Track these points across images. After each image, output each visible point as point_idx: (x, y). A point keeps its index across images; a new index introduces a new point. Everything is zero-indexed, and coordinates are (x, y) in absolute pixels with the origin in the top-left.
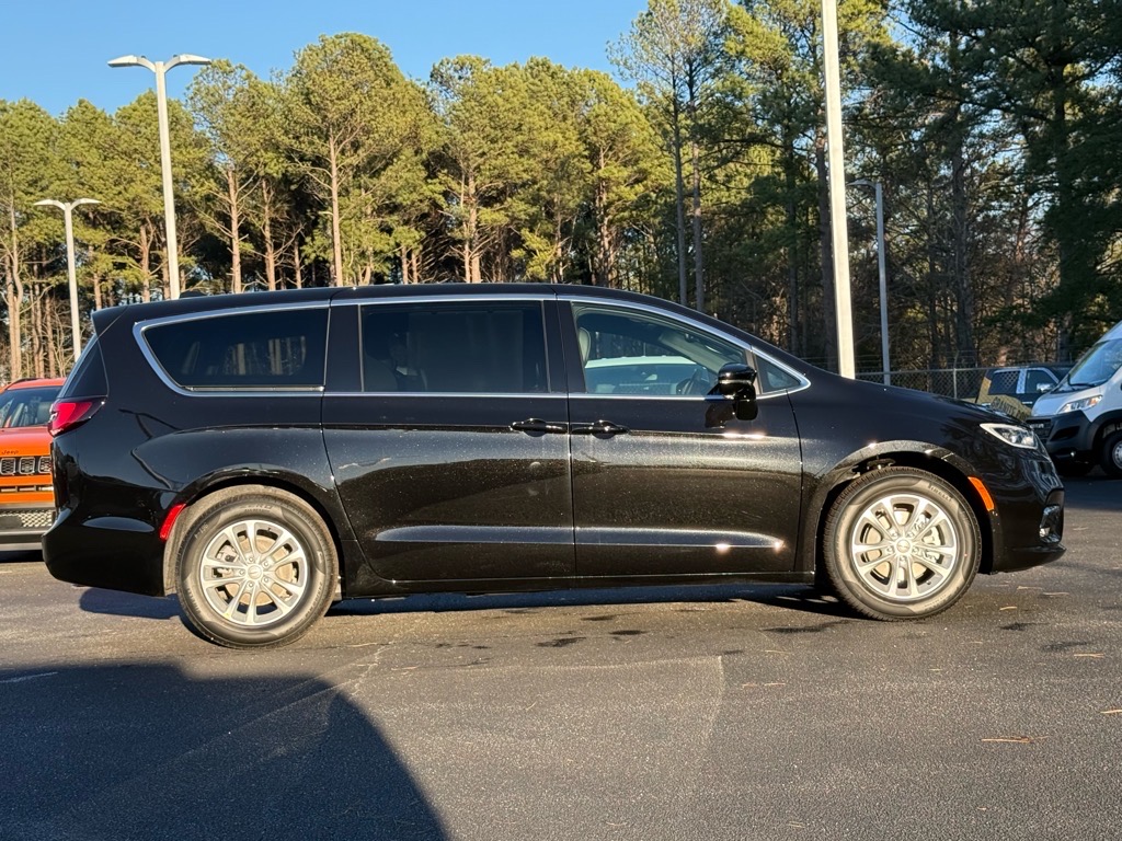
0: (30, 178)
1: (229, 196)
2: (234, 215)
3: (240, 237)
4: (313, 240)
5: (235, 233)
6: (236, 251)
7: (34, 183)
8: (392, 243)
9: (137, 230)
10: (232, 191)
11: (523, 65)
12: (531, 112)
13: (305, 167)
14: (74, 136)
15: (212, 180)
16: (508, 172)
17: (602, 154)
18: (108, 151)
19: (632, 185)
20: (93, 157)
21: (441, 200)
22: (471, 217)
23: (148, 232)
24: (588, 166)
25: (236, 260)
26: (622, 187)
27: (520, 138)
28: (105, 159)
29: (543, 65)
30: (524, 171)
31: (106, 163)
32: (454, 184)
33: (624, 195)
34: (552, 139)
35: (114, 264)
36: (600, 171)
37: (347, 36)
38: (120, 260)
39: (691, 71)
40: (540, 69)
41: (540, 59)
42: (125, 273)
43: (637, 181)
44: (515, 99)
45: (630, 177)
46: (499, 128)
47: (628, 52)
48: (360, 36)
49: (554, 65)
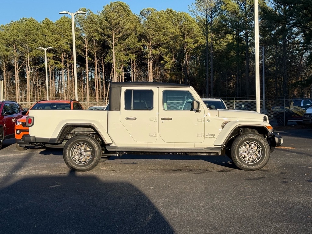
0: (32, 39)
1: (85, 45)
2: (87, 50)
3: (88, 56)
4: (107, 57)
5: (87, 55)
6: (87, 60)
7: (33, 40)
8: (128, 58)
9: (61, 54)
10: (86, 44)
11: (165, 10)
12: (167, 24)
13: (105, 38)
14: (44, 28)
15: (81, 41)
16: (160, 40)
17: (186, 36)
18: (54, 32)
19: (194, 44)
20: (49, 34)
21: (142, 47)
22: (150, 52)
23: (64, 54)
24: (182, 39)
25: (87, 62)
26: (191, 44)
27: (164, 31)
28: (52, 34)
29: (170, 11)
30: (165, 40)
31: (53, 35)
32: (145, 43)
33: (191, 47)
34: (172, 31)
35: (55, 63)
36: (185, 40)
37: (117, 2)
38: (56, 62)
39: (211, 13)
40: (170, 12)
41: (170, 9)
42: (58, 65)
43: (195, 43)
44: (163, 20)
45: (193, 42)
46: (158, 28)
47: (194, 8)
48: (121, 2)
49: (173, 10)
